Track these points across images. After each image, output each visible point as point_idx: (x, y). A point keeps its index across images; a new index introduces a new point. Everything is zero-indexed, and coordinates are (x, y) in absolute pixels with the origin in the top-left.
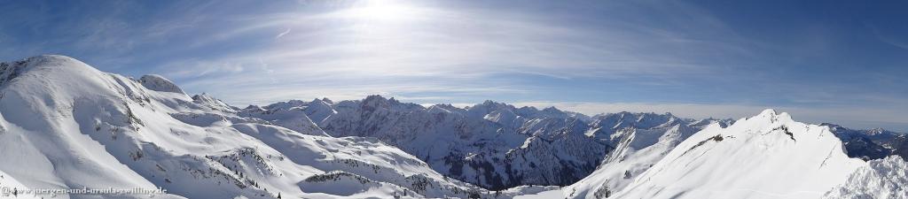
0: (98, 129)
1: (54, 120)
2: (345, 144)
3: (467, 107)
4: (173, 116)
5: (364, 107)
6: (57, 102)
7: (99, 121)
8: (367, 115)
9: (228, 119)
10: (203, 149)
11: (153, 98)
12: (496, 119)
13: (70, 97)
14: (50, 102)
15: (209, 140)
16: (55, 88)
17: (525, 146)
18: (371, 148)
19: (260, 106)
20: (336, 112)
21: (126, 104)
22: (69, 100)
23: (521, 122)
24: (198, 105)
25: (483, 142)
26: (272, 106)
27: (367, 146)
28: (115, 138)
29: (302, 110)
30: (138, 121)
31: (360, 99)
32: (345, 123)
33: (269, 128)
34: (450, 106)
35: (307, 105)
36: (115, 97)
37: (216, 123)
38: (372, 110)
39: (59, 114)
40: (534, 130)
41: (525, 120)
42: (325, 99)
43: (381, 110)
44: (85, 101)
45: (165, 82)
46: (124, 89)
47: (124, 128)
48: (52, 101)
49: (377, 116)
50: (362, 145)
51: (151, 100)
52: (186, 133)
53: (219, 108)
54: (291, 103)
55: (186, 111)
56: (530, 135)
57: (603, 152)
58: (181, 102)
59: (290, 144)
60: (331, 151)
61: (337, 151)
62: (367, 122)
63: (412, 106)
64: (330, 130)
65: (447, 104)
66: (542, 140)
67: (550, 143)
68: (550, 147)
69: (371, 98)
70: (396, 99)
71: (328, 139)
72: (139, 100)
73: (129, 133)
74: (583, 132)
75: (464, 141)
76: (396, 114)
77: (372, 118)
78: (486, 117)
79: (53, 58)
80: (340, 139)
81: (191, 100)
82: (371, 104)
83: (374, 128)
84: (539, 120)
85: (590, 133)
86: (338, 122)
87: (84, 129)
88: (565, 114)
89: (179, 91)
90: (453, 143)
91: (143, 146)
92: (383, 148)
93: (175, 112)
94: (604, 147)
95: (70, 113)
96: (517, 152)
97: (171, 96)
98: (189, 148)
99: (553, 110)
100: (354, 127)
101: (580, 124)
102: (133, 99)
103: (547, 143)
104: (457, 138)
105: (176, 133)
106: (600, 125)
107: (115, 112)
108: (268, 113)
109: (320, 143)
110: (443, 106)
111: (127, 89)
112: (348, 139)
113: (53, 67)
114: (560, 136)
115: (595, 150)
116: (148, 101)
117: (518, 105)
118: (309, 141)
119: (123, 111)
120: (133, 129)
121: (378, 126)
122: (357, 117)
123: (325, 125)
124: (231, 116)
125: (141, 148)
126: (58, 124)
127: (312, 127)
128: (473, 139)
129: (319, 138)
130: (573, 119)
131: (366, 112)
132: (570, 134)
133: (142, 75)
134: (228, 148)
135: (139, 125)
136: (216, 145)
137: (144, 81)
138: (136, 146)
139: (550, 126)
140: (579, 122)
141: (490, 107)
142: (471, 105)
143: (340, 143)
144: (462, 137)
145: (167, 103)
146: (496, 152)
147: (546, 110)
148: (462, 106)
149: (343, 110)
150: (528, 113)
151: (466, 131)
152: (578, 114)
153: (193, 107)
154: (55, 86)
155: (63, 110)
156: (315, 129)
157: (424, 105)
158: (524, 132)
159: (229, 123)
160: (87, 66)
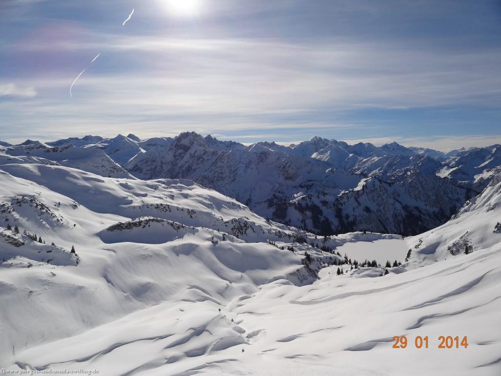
2: (155, 188)
3: (293, 145)
5: (176, 146)
8: (180, 155)
12: (325, 157)
17: (359, 188)
18: (185, 192)
19: (43, 142)
20: (143, 151)
23: (354, 161)
25: (311, 183)
26: (61, 142)
27: (181, 188)
29: (101, 148)
31: (173, 136)
32: (155, 164)
33: (56, 169)
34: (273, 144)
35: (106, 141)
38: (186, 149)
40: (370, 170)
41: (360, 158)
42: (130, 136)
43: (196, 149)
49: (192, 156)
50: (174, 187)
54: (88, 139)
56: (365, 176)
57: (462, 197)
59: (86, 189)
60: (138, 195)
61: (145, 195)
62: (180, 163)
63: (231, 144)
64: (137, 171)
65: (270, 142)
66: (380, 181)
67: (390, 184)
68: (390, 190)
69: (185, 135)
70: (213, 136)
71: (134, 182)
74: (434, 172)
75: (289, 182)
76: (214, 153)
77: (187, 157)
78: (314, 156)
80: (149, 182)
82: (185, 142)
83: (189, 169)
84: (376, 159)
85: (444, 173)
86: (146, 162)
88: (410, 150)
90: (277, 185)
92: (198, 190)
94: (464, 191)
96: (349, 195)
99: (395, 146)
100: (166, 168)
101: (432, 162)
103: (385, 185)
104: (281, 179)
106: (457, 164)
108: (54, 150)
109: (125, 186)
110: (266, 144)
112: (158, 182)
114: (403, 177)
115: (450, 195)
117: (351, 142)
118: (112, 184)
121: (193, 167)
122: (169, 157)
123: (130, 167)
127: (115, 168)
128: (299, 181)
129: (123, 181)
130: (419, 157)
131: (180, 151)
132: (417, 175)
139: (390, 166)
140: (429, 159)
141: (318, 144)
142: (297, 143)
143: (148, 186)
144: (286, 178)
146: (325, 194)
147: (386, 147)
148: (287, 144)
149: (153, 149)
150: (362, 150)
151: (290, 171)
152: (428, 150)
156: (118, 170)
157: (244, 144)
158: (358, 172)
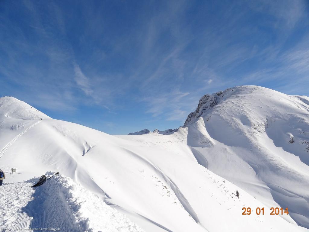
0: (292, 142)
1: (252, 135)
6: (253, 121)
7: (292, 136)
13: (262, 117)
14: (246, 121)
16: (249, 111)
22: (262, 119)
39: (255, 130)
44: (277, 119)
48: (249, 120)
79: (245, 88)
87: (278, 143)
95: (264, 129)
107: (306, 127)
113: (246, 95)
126: (255, 138)
154: (250, 109)
155: (258, 127)
160: (275, 91)
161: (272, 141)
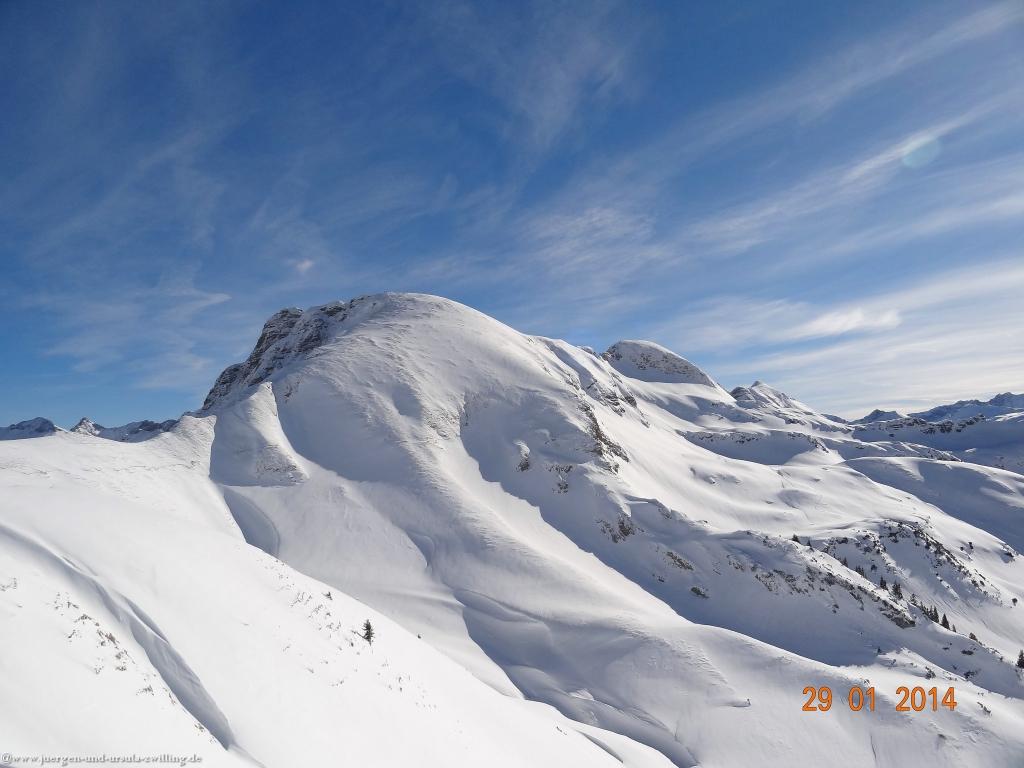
0: (525, 466)
1: (422, 446)
4: (690, 437)
6: (427, 403)
7: (526, 449)
9: (831, 445)
10: (777, 519)
11: (640, 396)
13: (455, 392)
14: (408, 403)
15: (790, 498)
16: (420, 371)
21: (587, 409)
22: (454, 399)
24: (751, 412)
28: (564, 487)
30: (616, 450)
33: (955, 469)
36: (559, 391)
37: (800, 456)
39: (433, 432)
44: (493, 401)
45: (666, 357)
46: (576, 376)
47: (586, 465)
48: (416, 401)
51: (637, 399)
52: (731, 480)
53: (802, 418)
55: (721, 426)
58: (706, 407)
72: (611, 399)
73: (597, 476)
79: (413, 300)
81: (730, 400)
87: (490, 471)
89: (700, 379)
91: (631, 507)
93: (694, 428)
95: (457, 429)
97: (684, 391)
98: (740, 516)
102: (598, 398)
105: (706, 478)
107: (561, 427)
111: (583, 373)
113: (412, 323)
116: (631, 401)
119: (582, 425)
120: (607, 466)
124: (838, 438)
125: (627, 512)
126: (430, 454)
133: (612, 344)
134: (846, 519)
135: (618, 460)
136: (810, 510)
137: (616, 356)
138: (618, 509)
145: (674, 407)
153: (737, 417)
154: (422, 366)
155: (441, 423)
159: (834, 458)
161: (475, 464)
